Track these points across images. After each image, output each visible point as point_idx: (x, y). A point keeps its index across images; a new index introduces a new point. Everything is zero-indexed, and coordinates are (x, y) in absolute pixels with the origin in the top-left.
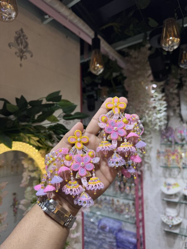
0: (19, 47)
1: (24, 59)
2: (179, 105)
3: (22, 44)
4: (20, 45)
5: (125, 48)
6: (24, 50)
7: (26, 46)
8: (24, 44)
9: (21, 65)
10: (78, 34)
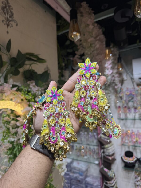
1: (10, 27)
3: (8, 13)
6: (10, 19)
10: (56, 9)
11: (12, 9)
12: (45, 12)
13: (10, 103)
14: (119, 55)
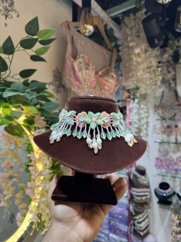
0: (3, 5)
1: (10, 19)
2: (174, 79)
3: (7, 1)
4: (5, 3)
5: (119, 14)
6: (10, 8)
7: (12, 4)
8: (9, 1)
9: (6, 25)
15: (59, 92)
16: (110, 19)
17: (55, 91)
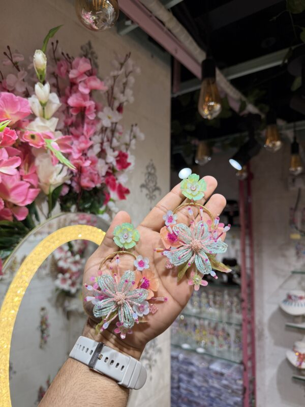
10: (173, 53)
11: (96, 58)
12: (152, 56)
13: (88, 230)
14: (295, 138)
15: (154, 197)
16: (228, 84)
17: (148, 196)
